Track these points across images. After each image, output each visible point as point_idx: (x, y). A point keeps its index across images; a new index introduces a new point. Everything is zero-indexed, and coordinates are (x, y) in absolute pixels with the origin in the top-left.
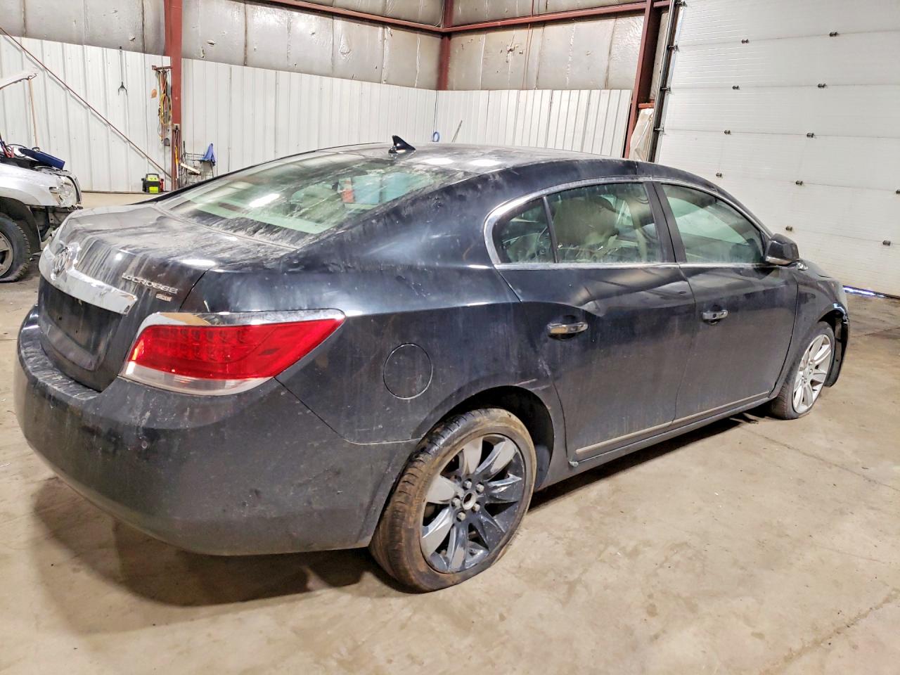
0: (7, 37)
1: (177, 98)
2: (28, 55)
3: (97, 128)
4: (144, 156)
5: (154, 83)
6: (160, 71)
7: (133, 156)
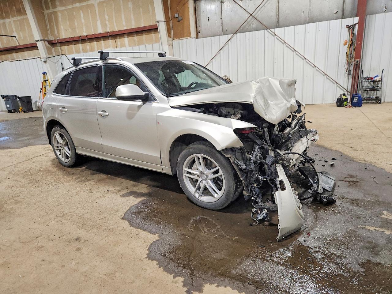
0: (268, 30)
1: (359, 43)
2: (277, 37)
3: (309, 70)
4: (334, 82)
5: (346, 36)
6: (351, 28)
7: (328, 83)
